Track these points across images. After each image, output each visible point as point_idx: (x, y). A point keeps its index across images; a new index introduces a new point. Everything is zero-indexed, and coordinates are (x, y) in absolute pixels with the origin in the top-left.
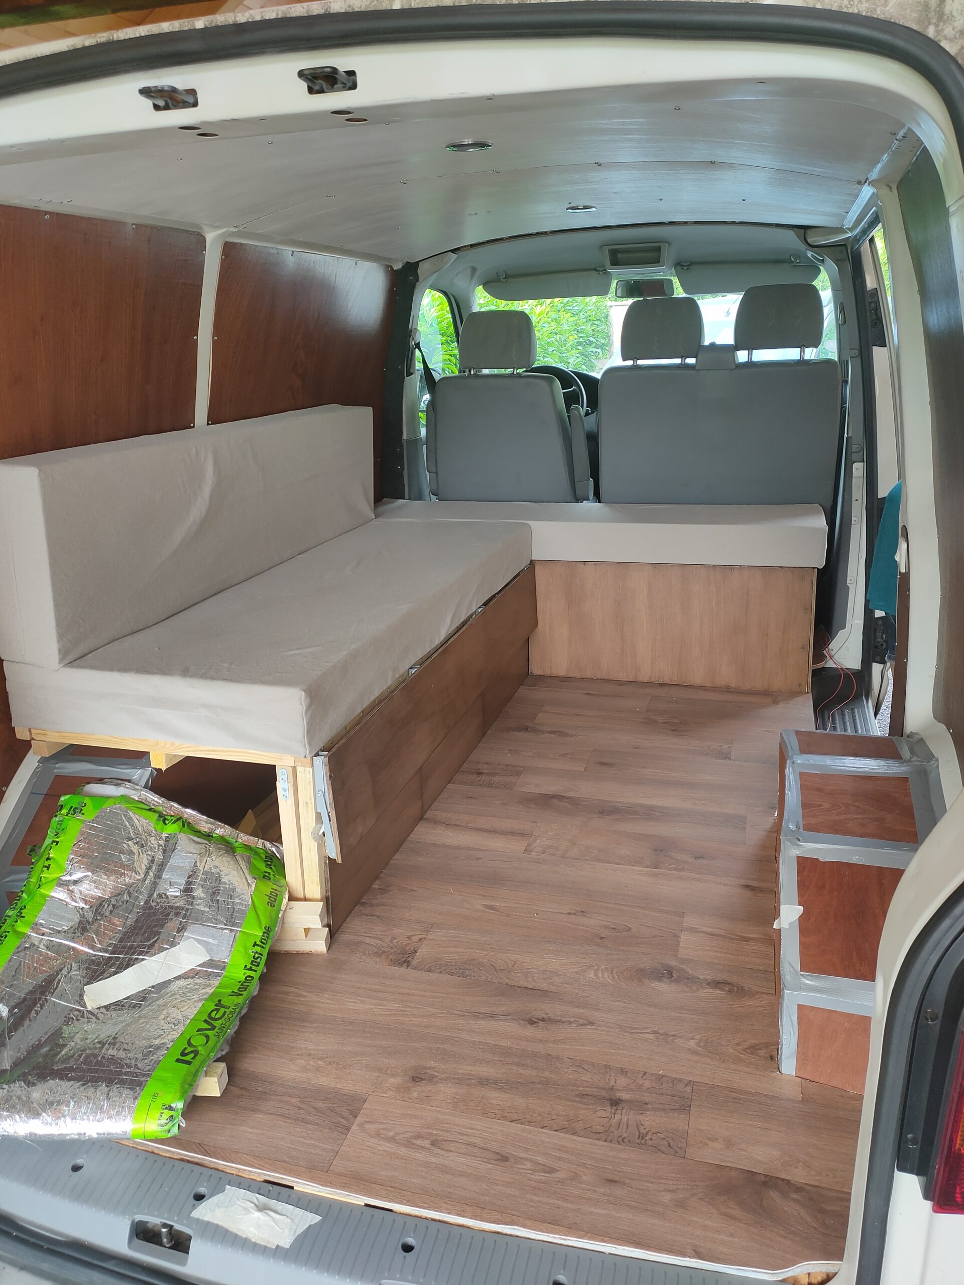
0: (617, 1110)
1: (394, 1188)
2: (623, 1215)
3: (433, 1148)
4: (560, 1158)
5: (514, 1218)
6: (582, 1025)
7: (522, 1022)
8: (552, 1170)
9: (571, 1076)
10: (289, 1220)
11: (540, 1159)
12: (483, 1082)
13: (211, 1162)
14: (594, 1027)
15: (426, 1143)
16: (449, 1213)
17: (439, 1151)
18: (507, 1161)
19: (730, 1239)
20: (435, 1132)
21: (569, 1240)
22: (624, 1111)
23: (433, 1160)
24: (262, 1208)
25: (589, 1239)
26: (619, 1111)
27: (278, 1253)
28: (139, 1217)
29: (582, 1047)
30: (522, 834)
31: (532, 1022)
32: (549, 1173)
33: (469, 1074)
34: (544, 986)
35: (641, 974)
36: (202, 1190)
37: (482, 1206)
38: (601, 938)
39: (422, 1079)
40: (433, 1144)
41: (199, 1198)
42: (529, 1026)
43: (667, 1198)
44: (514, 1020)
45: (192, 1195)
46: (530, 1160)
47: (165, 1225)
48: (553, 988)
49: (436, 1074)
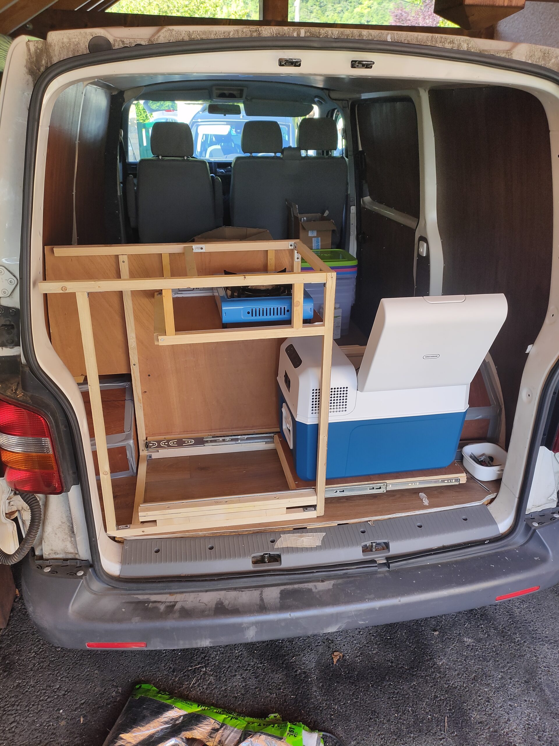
1: (347, 517)
10: (314, 537)
16: (372, 517)
21: (415, 512)
24: (301, 537)
27: (317, 548)
28: (253, 555)
36: (272, 539)
41: (273, 542)
45: (270, 541)
47: (266, 554)
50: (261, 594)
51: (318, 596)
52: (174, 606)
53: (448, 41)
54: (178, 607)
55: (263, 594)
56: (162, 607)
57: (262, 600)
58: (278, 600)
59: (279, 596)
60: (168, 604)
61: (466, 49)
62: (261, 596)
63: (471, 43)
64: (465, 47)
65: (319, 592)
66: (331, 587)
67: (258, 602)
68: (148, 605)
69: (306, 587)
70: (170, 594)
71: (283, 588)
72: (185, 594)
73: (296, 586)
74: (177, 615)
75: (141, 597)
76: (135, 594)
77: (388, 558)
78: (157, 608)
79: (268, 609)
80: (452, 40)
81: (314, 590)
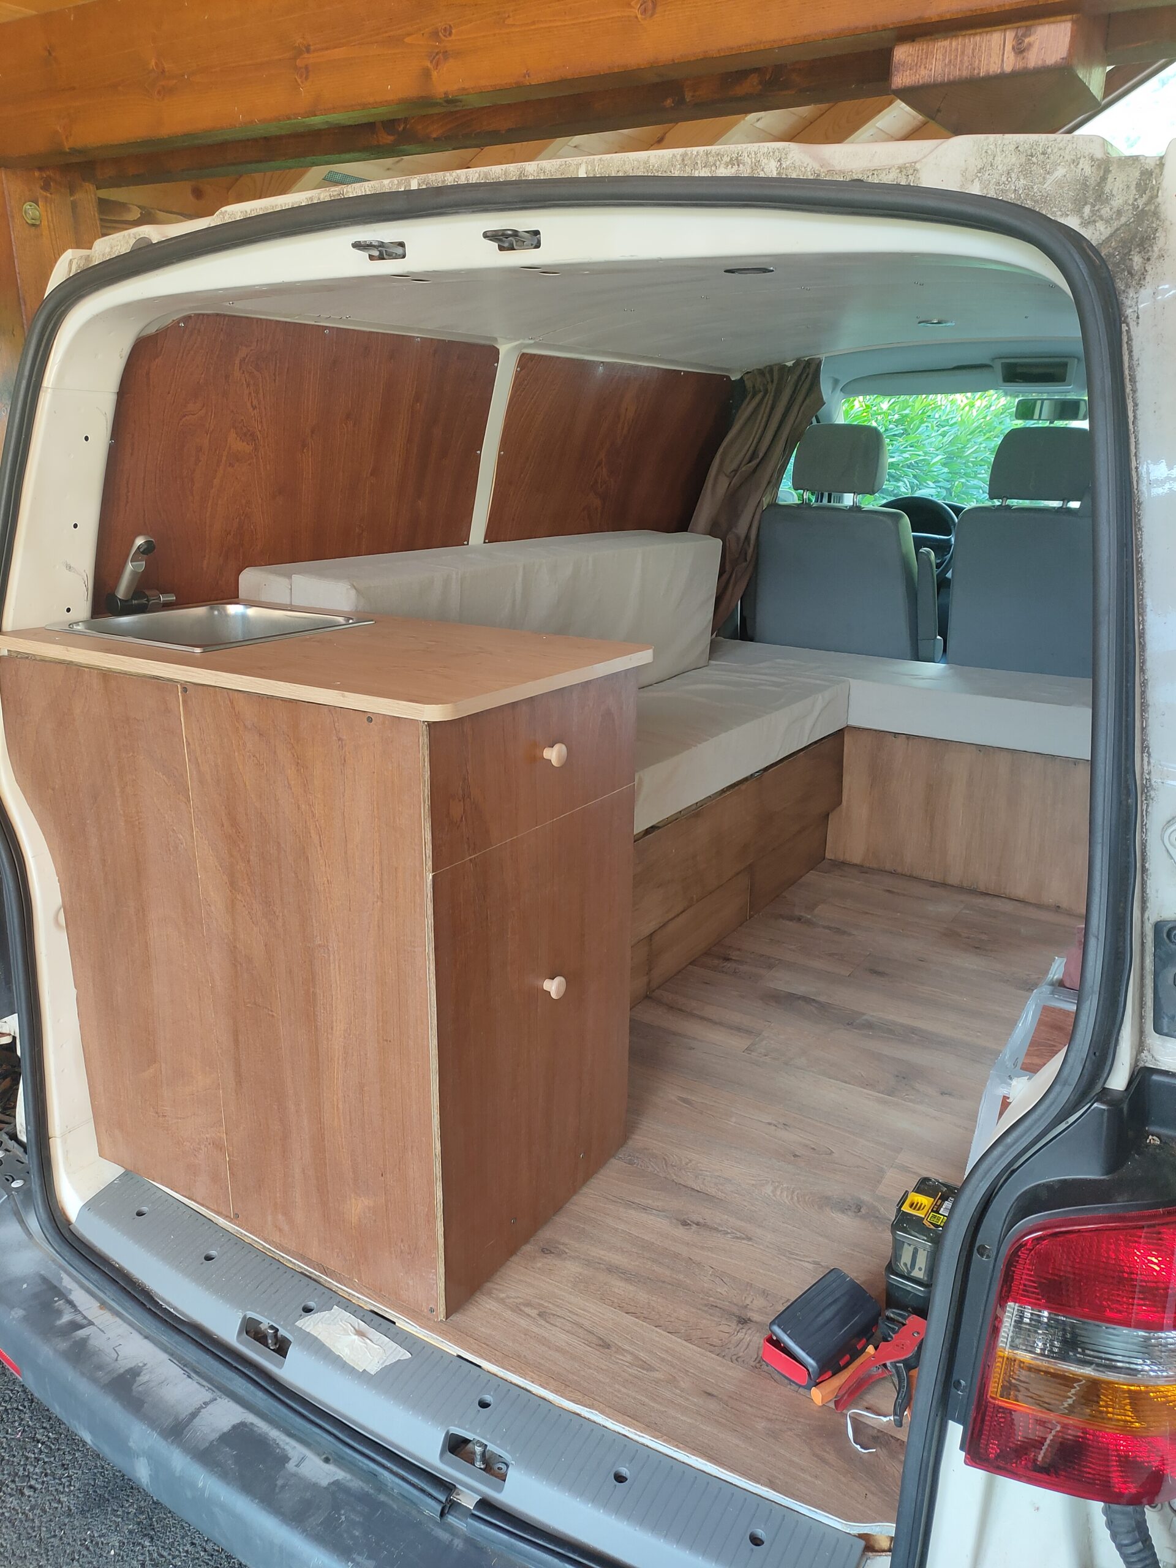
0: (743, 1328)
1: (487, 1345)
2: (708, 1429)
3: (538, 1318)
4: (663, 1360)
5: (595, 1402)
6: (737, 1238)
7: (674, 1221)
8: (650, 1368)
9: (706, 1285)
10: (382, 1351)
11: (642, 1355)
12: (612, 1269)
13: (326, 1280)
14: (750, 1243)
15: (534, 1313)
16: (533, 1382)
17: (543, 1323)
18: (608, 1348)
19: (813, 1480)
20: (546, 1304)
21: (643, 1437)
22: (750, 1331)
23: (535, 1329)
24: (360, 1333)
25: (664, 1441)
26: (744, 1331)
27: (363, 1377)
28: (251, 1314)
29: (729, 1260)
30: (749, 1032)
31: (685, 1224)
32: (647, 1370)
33: (600, 1259)
34: (712, 1191)
35: (825, 1202)
36: (312, 1304)
37: (568, 1383)
38: (795, 1156)
39: (551, 1252)
40: (540, 1315)
41: (308, 1310)
42: (681, 1227)
43: (761, 1425)
44: (667, 1217)
45: (303, 1305)
46: (631, 1354)
47: (272, 1327)
48: (720, 1195)
49: (567, 1251)
50: (206, 1404)
51: (280, 1482)
52: (81, 1327)
53: (726, 159)
54: (81, 1333)
55: (209, 1407)
56: (67, 1317)
57: (194, 1415)
58: (215, 1436)
59: (225, 1430)
60: (79, 1318)
61: (775, 175)
62: (202, 1407)
63: (790, 156)
64: (770, 169)
65: (295, 1475)
66: (324, 1483)
67: (184, 1412)
68: (56, 1302)
69: (287, 1447)
70: (103, 1305)
71: (251, 1418)
72: (117, 1319)
73: (274, 1434)
74: (64, 1345)
75: (67, 1282)
76: (66, 1271)
77: (485, 1504)
78: (59, 1313)
79: (181, 1441)
80: (734, 156)
81: (291, 1466)
